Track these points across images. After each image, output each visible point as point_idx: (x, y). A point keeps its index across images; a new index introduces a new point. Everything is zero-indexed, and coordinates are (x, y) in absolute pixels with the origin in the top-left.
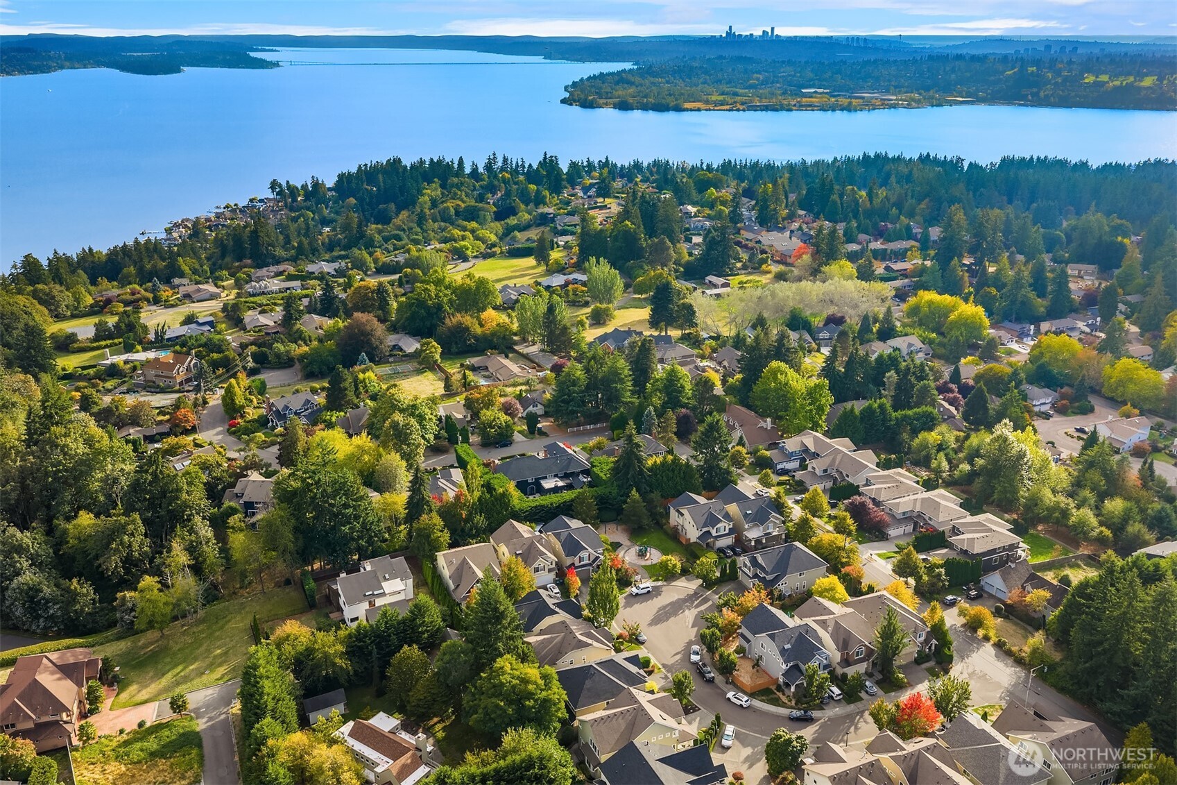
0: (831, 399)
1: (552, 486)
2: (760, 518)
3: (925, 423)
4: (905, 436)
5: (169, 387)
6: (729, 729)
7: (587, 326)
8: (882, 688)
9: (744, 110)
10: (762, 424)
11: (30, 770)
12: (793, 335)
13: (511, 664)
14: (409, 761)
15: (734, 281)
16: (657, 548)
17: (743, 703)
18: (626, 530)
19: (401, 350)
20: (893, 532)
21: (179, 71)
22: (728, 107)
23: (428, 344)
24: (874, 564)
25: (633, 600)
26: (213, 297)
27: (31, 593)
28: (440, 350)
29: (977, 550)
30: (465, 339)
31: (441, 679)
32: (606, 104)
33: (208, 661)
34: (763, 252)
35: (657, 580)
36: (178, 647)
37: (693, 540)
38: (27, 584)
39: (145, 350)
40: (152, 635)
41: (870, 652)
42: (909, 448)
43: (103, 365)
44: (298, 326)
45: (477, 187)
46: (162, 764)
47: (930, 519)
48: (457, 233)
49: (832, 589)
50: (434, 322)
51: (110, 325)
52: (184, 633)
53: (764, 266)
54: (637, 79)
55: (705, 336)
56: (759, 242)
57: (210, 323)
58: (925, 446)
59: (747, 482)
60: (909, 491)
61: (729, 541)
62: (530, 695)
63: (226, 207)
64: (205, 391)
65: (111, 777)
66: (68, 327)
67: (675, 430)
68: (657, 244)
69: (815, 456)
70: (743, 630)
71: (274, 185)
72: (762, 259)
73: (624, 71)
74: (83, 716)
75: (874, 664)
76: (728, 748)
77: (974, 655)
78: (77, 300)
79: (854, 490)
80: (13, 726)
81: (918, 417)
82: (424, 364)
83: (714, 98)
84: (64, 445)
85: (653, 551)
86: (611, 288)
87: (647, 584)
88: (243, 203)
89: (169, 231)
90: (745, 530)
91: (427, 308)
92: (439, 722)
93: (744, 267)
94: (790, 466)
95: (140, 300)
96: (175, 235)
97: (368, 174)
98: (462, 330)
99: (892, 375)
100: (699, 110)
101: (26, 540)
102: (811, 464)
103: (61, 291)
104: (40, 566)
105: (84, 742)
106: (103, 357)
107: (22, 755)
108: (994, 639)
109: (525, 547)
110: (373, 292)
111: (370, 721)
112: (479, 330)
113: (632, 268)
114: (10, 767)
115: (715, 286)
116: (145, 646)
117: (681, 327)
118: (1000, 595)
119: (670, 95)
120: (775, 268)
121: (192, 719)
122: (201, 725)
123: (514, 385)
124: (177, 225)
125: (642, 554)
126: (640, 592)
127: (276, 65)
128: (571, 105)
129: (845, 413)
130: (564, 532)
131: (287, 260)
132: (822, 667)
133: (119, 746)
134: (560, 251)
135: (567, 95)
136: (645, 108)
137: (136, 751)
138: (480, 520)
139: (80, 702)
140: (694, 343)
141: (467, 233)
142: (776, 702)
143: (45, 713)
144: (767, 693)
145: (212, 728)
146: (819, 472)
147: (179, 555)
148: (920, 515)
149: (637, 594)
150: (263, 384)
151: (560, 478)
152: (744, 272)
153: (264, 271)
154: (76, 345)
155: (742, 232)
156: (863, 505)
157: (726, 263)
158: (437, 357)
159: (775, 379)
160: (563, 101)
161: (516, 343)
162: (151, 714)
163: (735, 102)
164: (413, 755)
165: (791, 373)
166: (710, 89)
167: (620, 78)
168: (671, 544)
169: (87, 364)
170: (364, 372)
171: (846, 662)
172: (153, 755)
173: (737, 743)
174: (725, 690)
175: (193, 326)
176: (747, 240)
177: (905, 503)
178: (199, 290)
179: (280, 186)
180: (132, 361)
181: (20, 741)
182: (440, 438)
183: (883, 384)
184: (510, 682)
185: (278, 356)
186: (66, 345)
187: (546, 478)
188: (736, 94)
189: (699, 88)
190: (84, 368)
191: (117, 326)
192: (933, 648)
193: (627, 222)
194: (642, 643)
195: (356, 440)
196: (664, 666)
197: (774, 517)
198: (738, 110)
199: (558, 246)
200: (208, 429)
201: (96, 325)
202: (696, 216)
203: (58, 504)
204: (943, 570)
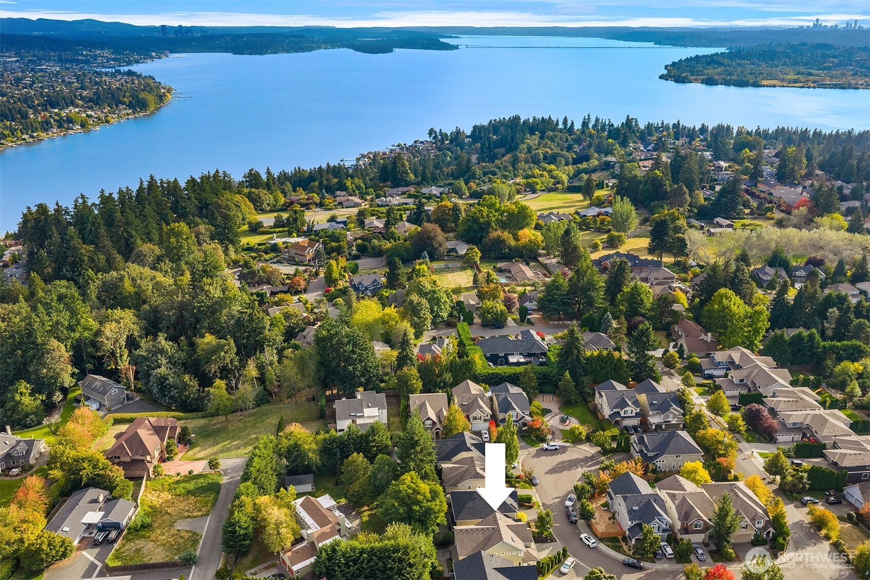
0: (768, 325)
1: (516, 361)
2: (663, 408)
3: (851, 354)
4: (829, 362)
5: (302, 262)
6: (570, 561)
7: (600, 248)
8: (712, 558)
9: (814, 87)
10: (703, 337)
11: (117, 485)
12: (771, 271)
13: (412, 478)
14: (328, 530)
15: (738, 223)
16: (577, 418)
17: (590, 544)
18: (559, 402)
19: (456, 252)
20: (781, 438)
21: (391, 51)
22: (800, 85)
23: (472, 249)
24: (753, 460)
25: (543, 453)
26: (356, 205)
27: (162, 380)
28: (479, 254)
29: (846, 463)
30: (501, 249)
31: (372, 480)
32: (696, 80)
33: (245, 441)
34: (771, 202)
35: (567, 442)
36: (233, 428)
37: (607, 417)
38: (161, 374)
39: (298, 236)
40: (221, 418)
41: (707, 527)
42: (831, 373)
43: (270, 244)
44: (393, 229)
45: (569, 139)
46: (192, 499)
47: (816, 432)
48: (537, 172)
49: (695, 472)
50: (484, 234)
51: (284, 218)
52: (239, 421)
53: (769, 214)
54: (726, 61)
55: (694, 264)
56: (771, 194)
57: (345, 223)
58: (845, 372)
59: (675, 380)
60: (807, 406)
61: (635, 422)
62: (418, 503)
63: (398, 146)
64: (319, 267)
65: (161, 501)
66: (261, 218)
67: (626, 332)
68: (675, 190)
69: (738, 367)
70: (610, 490)
71: (431, 132)
72: (768, 207)
73: (717, 54)
74: (162, 460)
75: (710, 537)
76: (565, 574)
77: (809, 548)
78: (276, 200)
79: (759, 398)
80: (119, 458)
81: (846, 348)
82: (467, 263)
83: (789, 77)
84: (208, 291)
85: (573, 419)
86: (626, 221)
87: (558, 443)
88: (410, 143)
89: (358, 160)
90: (650, 416)
91: (479, 224)
92: (368, 510)
93: (752, 213)
94: (716, 373)
95: (310, 203)
96: (361, 162)
97: (495, 126)
98: (500, 242)
99: (834, 312)
100: (774, 86)
101: (167, 346)
102: (732, 373)
103: (266, 194)
104: (174, 364)
105: (156, 476)
106: (272, 239)
107: (113, 476)
108: (834, 539)
109: (470, 401)
110: (449, 210)
111: (318, 499)
112: (513, 243)
113: (654, 207)
114: (106, 482)
115: (721, 226)
116: (215, 424)
117: (675, 256)
118: (857, 505)
119: (751, 74)
120: (778, 215)
121: (221, 475)
122: (224, 480)
123: (523, 285)
124: (363, 156)
125: (563, 421)
126: (549, 448)
127: (456, 47)
128: (667, 80)
129: (776, 337)
130: (503, 395)
131: (414, 184)
132: (661, 530)
133: (173, 483)
134: (607, 190)
135: (665, 72)
136: (727, 83)
137: (180, 489)
138: (448, 377)
139: (162, 451)
140: (683, 269)
141: (545, 173)
142: (618, 549)
143: (137, 453)
144: (613, 541)
145: (230, 483)
146: (736, 381)
147: (252, 370)
148: (808, 428)
149: (547, 449)
150: (357, 266)
151: (524, 356)
152: (750, 217)
153: (395, 190)
154: (261, 230)
155: (759, 185)
156: (758, 412)
157: (734, 209)
158: (477, 259)
159: (721, 302)
160: (661, 77)
161: (540, 255)
162: (200, 467)
163: (808, 81)
164: (333, 527)
165: (737, 300)
166: (787, 69)
167: (711, 60)
168: (590, 417)
169: (262, 242)
170: (420, 264)
171: (686, 530)
172: (189, 492)
173: (573, 572)
174: (582, 531)
175: (333, 223)
176: (761, 191)
177: (797, 416)
178: (348, 200)
179: (435, 132)
180: (287, 243)
181: (116, 467)
182: (453, 316)
183: (826, 318)
184: (406, 491)
185: (374, 248)
186: (255, 229)
187: (513, 354)
188: (810, 74)
189: (778, 69)
190: (260, 245)
191: (288, 220)
192: (771, 535)
193: (656, 171)
194: (535, 485)
195: (387, 310)
196: (544, 505)
197: (674, 409)
198: (809, 87)
199: (608, 186)
200: (312, 292)
201: (275, 217)
202: (726, 170)
203: (201, 328)
204: (805, 475)
